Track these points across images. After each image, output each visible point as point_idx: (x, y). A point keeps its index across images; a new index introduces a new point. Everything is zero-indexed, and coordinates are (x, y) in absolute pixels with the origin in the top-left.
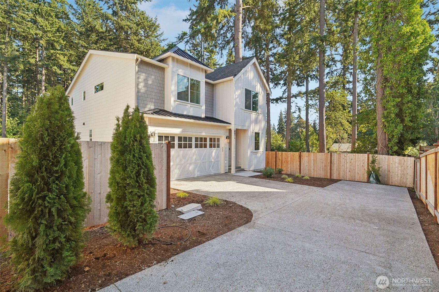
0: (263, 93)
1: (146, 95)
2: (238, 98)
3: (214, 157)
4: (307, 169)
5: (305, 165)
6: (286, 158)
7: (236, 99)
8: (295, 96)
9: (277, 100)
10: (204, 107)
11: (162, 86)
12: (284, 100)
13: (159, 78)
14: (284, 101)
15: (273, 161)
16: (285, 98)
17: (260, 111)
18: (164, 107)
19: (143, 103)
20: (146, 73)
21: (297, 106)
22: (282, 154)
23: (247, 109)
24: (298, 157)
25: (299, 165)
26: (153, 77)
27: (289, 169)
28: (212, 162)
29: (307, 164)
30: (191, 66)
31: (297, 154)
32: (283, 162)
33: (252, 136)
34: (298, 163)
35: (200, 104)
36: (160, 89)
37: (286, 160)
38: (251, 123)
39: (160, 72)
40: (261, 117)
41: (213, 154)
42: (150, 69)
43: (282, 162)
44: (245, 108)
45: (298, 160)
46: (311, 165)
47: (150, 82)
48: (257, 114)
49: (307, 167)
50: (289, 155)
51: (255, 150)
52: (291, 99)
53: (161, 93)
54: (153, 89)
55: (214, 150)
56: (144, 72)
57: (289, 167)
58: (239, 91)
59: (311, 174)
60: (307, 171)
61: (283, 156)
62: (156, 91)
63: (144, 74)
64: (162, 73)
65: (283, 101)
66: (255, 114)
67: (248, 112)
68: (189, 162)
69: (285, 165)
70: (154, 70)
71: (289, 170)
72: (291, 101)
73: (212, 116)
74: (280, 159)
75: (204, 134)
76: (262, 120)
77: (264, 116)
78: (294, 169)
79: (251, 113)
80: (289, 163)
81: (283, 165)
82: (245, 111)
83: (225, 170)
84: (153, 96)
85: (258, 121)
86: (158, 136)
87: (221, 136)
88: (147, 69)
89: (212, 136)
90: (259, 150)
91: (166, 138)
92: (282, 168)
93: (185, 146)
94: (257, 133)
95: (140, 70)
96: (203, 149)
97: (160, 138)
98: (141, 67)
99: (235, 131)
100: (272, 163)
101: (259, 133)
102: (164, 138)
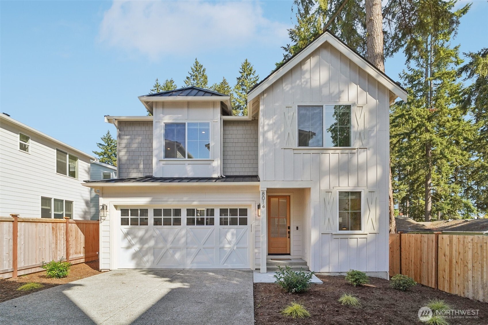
0: (373, 102)
1: (131, 162)
2: (270, 130)
3: (232, 240)
6: (462, 252)
7: (263, 133)
10: (217, 162)
15: (430, 256)
17: (357, 143)
18: (152, 173)
19: (126, 172)
22: (451, 241)
23: (306, 145)
26: (141, 137)
27: (470, 283)
28: (226, 248)
30: (189, 105)
32: (454, 261)
33: (325, 201)
35: (209, 158)
37: (461, 257)
40: (363, 157)
43: (451, 261)
44: (300, 145)
47: (135, 146)
50: (470, 245)
51: (344, 229)
54: (142, 153)
55: (231, 230)
56: (128, 135)
57: (470, 278)
58: (275, 117)
61: (455, 247)
66: (338, 151)
67: (308, 151)
69: (458, 271)
73: (254, 174)
74: (447, 253)
76: (372, 162)
79: (319, 151)
80: (470, 266)
81: (454, 271)
82: (297, 151)
83: (257, 265)
85: (354, 168)
86: (121, 210)
87: (250, 206)
88: (133, 129)
89: (225, 205)
90: (360, 229)
91: (134, 212)
92: (450, 278)
93: (167, 222)
94: (353, 193)
95: (123, 133)
96: (204, 227)
97: (124, 212)
98: (125, 129)
99: (263, 193)
100: (428, 263)
101: (360, 193)
102: (130, 211)
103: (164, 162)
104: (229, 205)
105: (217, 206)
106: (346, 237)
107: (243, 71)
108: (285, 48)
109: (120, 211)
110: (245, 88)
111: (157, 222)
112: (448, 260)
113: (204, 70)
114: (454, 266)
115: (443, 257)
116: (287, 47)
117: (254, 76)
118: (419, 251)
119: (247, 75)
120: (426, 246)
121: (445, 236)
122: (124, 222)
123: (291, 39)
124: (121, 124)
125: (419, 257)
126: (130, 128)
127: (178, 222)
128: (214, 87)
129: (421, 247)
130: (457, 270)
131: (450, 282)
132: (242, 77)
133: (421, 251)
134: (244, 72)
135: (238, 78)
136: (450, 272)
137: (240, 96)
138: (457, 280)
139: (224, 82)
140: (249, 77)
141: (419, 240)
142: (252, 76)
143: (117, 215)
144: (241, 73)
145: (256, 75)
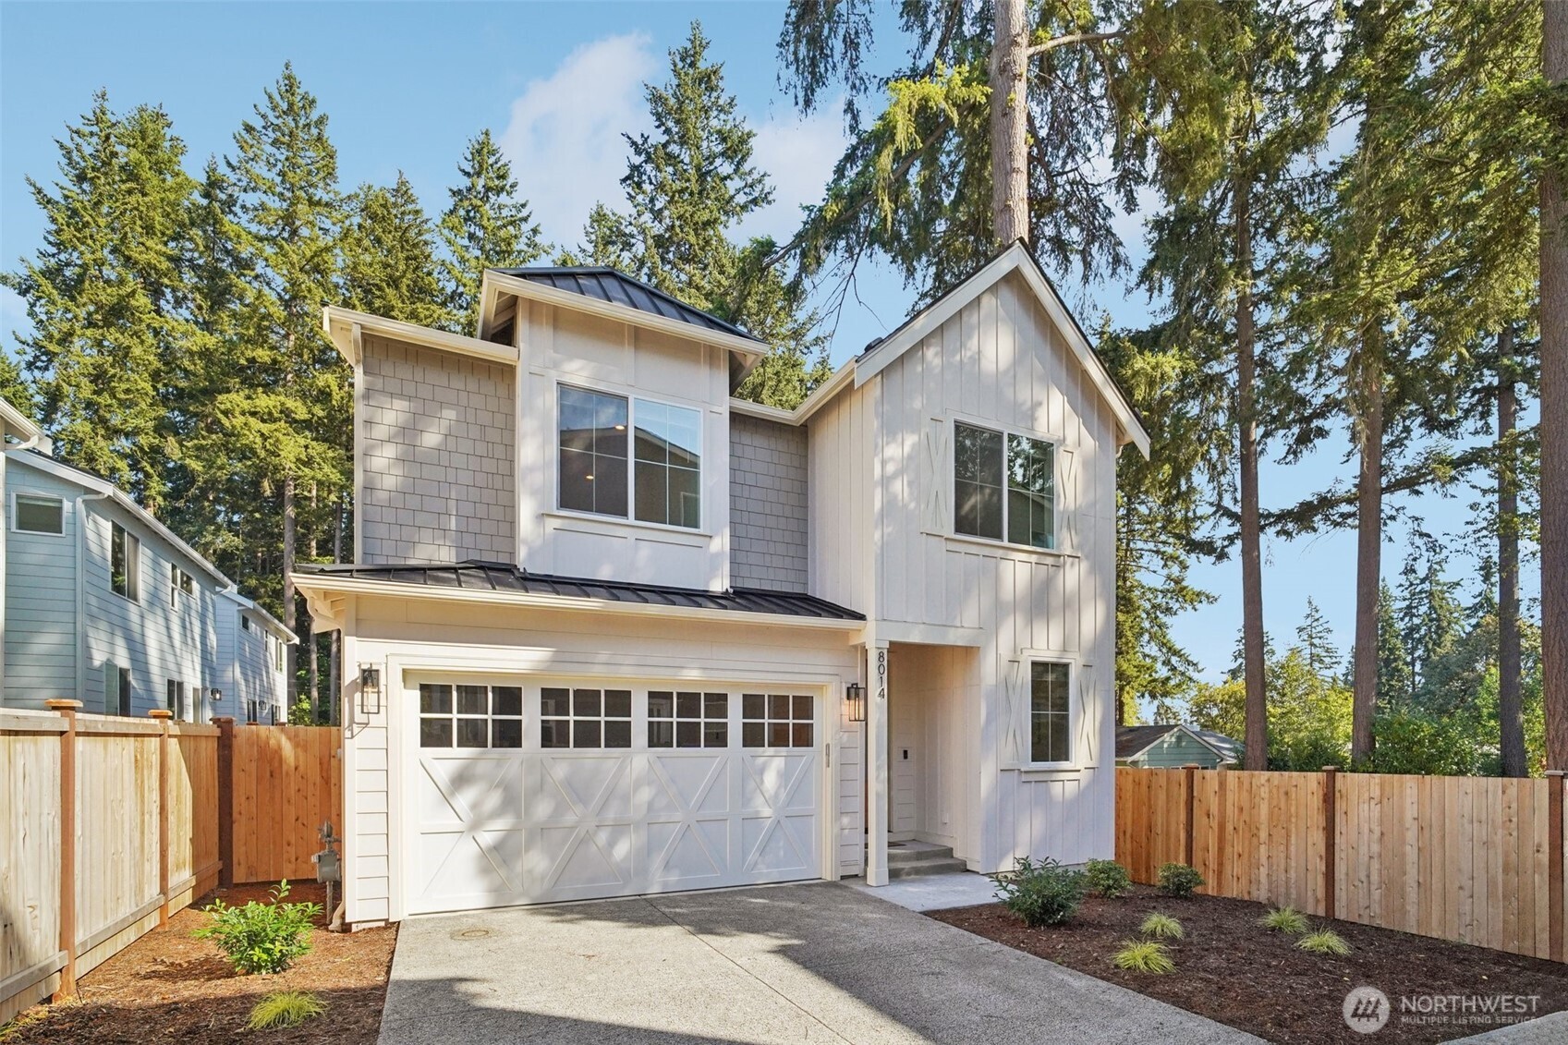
0: (1089, 442)
1: (414, 502)
2: (900, 472)
3: (777, 795)
4: (1375, 878)
5: (1363, 850)
6: (1246, 806)
7: (886, 481)
8: (1410, 483)
9: (1304, 516)
10: (721, 543)
11: (499, 451)
12: (1345, 508)
13: (485, 418)
14: (1345, 516)
15: (1173, 820)
16: (1349, 501)
17: (1064, 540)
18: (512, 554)
19: (395, 536)
20: (410, 398)
21: (1422, 535)
22: (1222, 784)
23: (972, 532)
24: (1316, 802)
25: (1322, 848)
26: (450, 414)
27: (1263, 871)
28: (756, 818)
29: (1375, 848)
30: (641, 338)
31: (1312, 781)
32: (1230, 828)
33: (1007, 685)
34: (1318, 838)
35: (696, 526)
36: (489, 465)
37: (1245, 816)
38: (999, 610)
39: (488, 387)
40: (1073, 576)
41: (770, 780)
42: (436, 377)
43: (1222, 827)
44: (958, 529)
45: (1318, 819)
46: (1403, 855)
47: (431, 439)
48: (1050, 560)
49: (1375, 865)
50: (1264, 792)
51: (1038, 756)
52: (1386, 498)
53: (498, 485)
54: (451, 472)
55: (773, 763)
56: (401, 396)
57: (1264, 860)
58: (911, 440)
59: (1404, 912)
60: (1376, 894)
61: (1231, 797)
62: (465, 478)
63: (400, 404)
64: (502, 391)
65: (1342, 515)
66: (1034, 558)
67: (974, 549)
68: (611, 815)
69: (1238, 849)
70: (457, 382)
71: (1263, 879)
72: (1387, 511)
73: (798, 589)
74: (1214, 810)
75: (692, 675)
76: (1088, 589)
77: (1095, 569)
78: (1293, 874)
79: (1000, 553)
80: (1263, 835)
81: (1228, 850)
82: (952, 546)
83: (844, 864)
84: (452, 504)
85: (1056, 601)
86: (423, 688)
87: (820, 688)
88: (419, 376)
89: (758, 685)
90: (1067, 759)
91: (472, 696)
92: (1221, 864)
93: (587, 737)
94: (1055, 665)
95: (379, 383)
96: (702, 753)
97: (434, 695)
98: (387, 369)
99: (881, 656)
100: (1168, 834)
101: (1066, 666)
102: (455, 694)
103: (557, 523)
104: (767, 686)
105: (736, 685)
106: (1044, 780)
107: (472, 171)
108: (634, 143)
109: (418, 693)
110: (480, 234)
111: (552, 736)
112: (1215, 825)
113: (321, 121)
114: (1228, 837)
115: (1205, 819)
116: (640, 142)
117: (513, 202)
118: (1145, 809)
119: (488, 189)
120: (1162, 797)
121: (1209, 773)
122: (433, 735)
123: (652, 121)
124: (368, 345)
125: (1144, 822)
126: (404, 371)
127: (620, 737)
128: (362, 196)
129: (1149, 799)
130: (1236, 845)
131: (1220, 873)
132: (469, 190)
133: (1150, 807)
134: (479, 174)
135: (454, 193)
136: (1221, 850)
137: (463, 261)
138: (1234, 868)
139: (402, 191)
140: (493, 198)
141: (1144, 782)
142: (503, 198)
143: (406, 708)
144: (467, 174)
145: (518, 197)
